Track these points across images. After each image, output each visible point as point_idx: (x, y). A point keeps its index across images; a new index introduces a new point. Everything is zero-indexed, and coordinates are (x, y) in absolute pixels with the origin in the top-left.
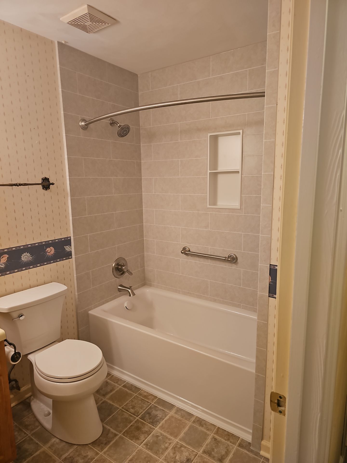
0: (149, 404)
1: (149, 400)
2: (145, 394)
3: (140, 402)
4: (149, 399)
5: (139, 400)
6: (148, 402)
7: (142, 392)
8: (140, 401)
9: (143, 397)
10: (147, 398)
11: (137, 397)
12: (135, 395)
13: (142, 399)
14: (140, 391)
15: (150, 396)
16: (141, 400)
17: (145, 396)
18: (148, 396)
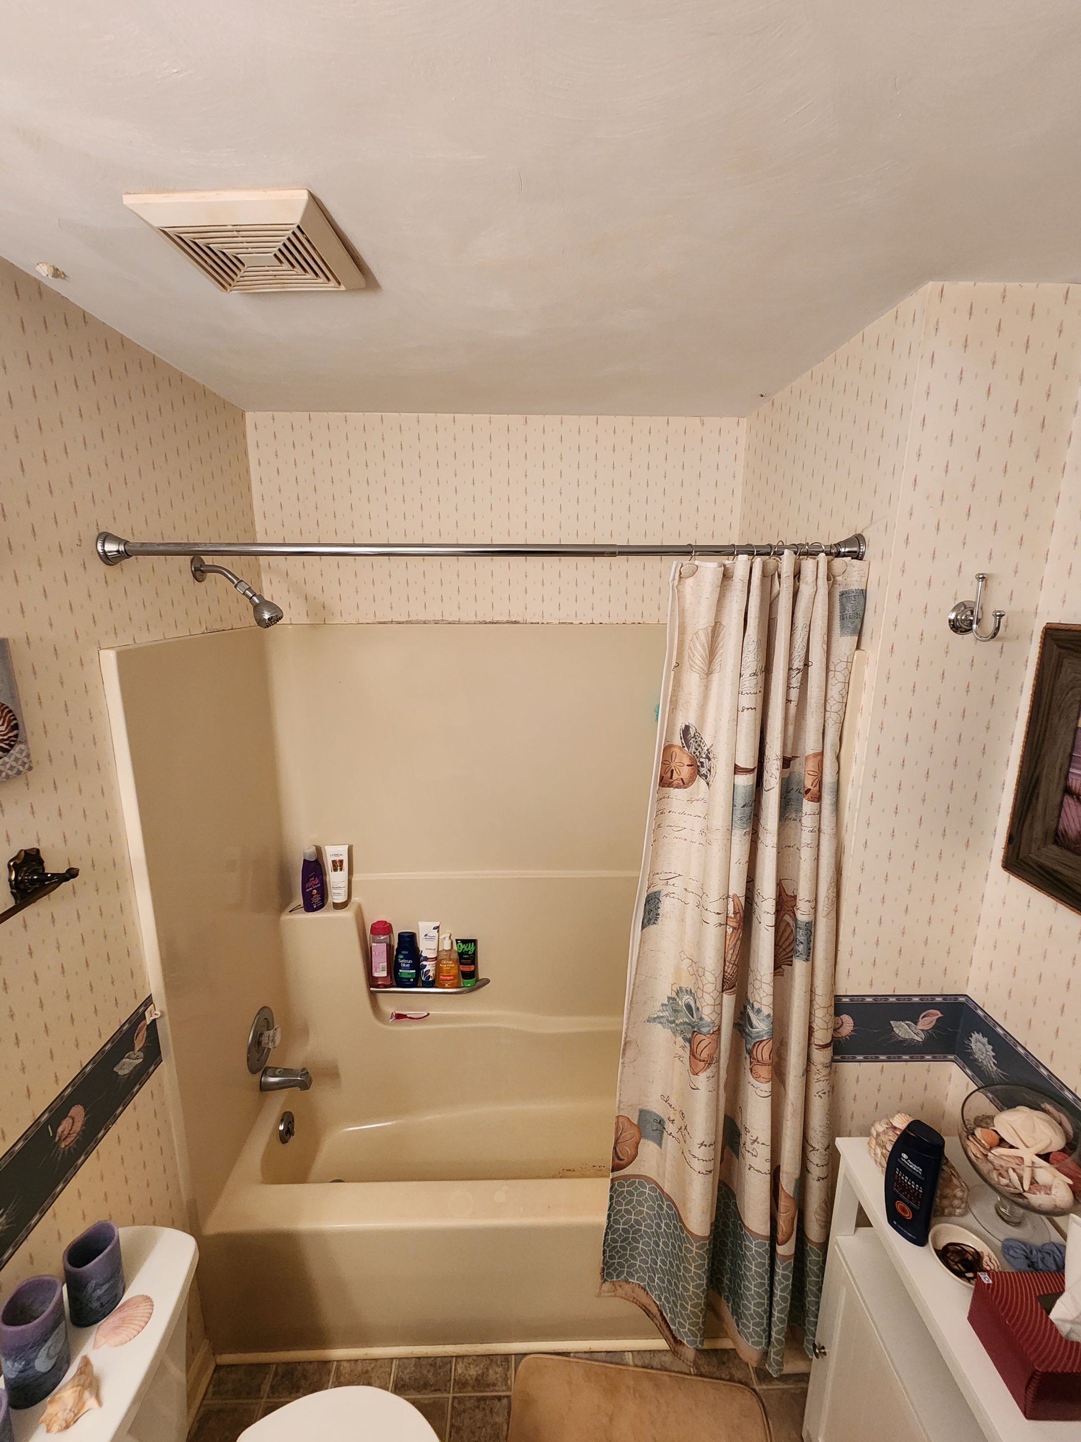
0: (505, 1401)
1: (497, 1388)
2: (475, 1373)
3: (479, 1415)
4: (494, 1385)
5: (474, 1410)
6: (499, 1398)
7: (460, 1371)
8: (477, 1410)
9: (474, 1389)
10: (488, 1385)
11: (461, 1400)
12: (450, 1401)
13: (479, 1399)
14: (451, 1371)
15: (491, 1372)
16: (478, 1407)
17: (476, 1379)
18: (483, 1373)
